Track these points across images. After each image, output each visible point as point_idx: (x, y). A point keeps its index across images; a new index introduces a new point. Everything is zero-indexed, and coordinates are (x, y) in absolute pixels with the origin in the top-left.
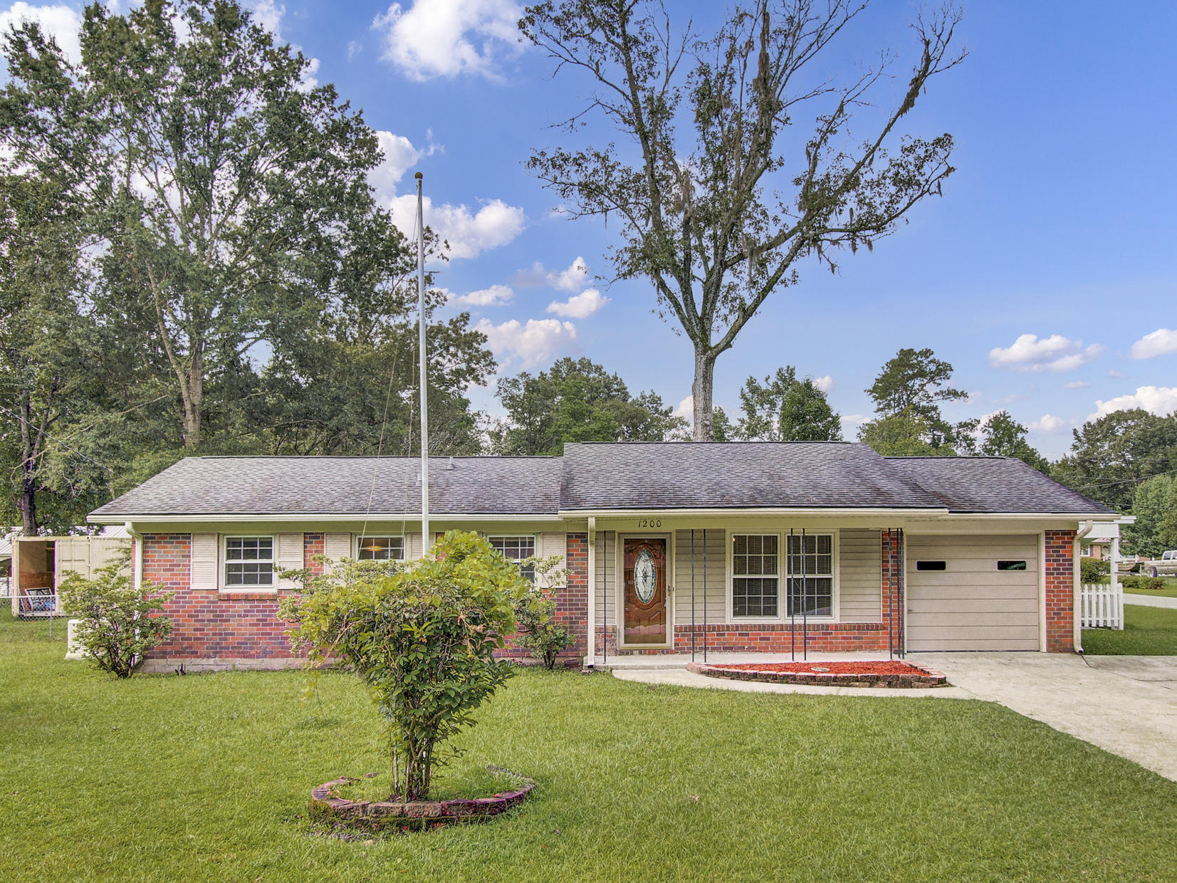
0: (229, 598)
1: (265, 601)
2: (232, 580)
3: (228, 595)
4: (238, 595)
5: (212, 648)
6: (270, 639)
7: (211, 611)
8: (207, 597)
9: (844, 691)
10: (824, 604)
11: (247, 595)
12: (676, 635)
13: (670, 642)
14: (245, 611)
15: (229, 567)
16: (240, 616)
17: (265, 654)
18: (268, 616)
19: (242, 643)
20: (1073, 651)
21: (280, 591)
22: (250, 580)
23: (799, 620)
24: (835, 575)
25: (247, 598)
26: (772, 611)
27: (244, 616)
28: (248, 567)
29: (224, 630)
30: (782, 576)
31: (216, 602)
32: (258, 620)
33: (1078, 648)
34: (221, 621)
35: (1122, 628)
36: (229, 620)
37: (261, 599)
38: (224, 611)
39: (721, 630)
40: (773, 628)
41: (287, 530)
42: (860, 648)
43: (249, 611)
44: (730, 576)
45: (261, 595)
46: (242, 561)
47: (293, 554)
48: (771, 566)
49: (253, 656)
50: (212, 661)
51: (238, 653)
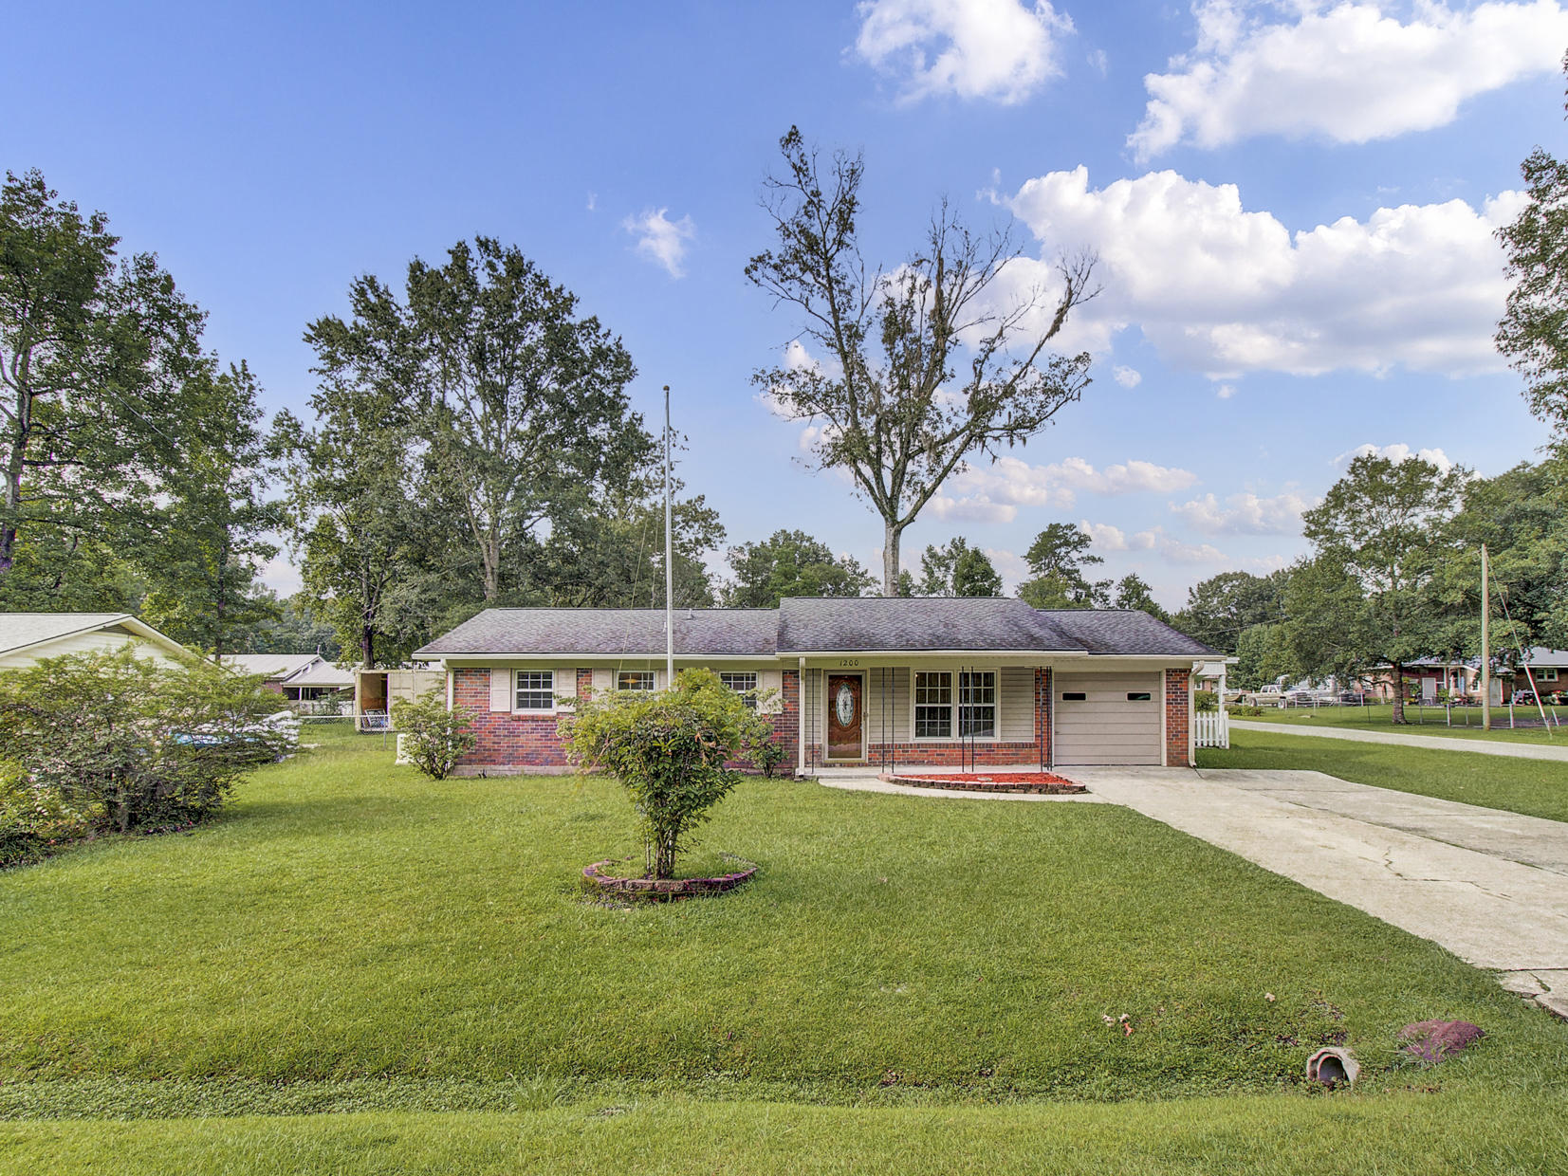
0: (519, 719)
1: (547, 721)
2: (522, 704)
3: (519, 717)
4: (527, 717)
5: (507, 757)
6: (552, 750)
7: (507, 728)
8: (504, 718)
9: (1003, 796)
10: (989, 728)
11: (533, 717)
12: (869, 752)
13: (865, 757)
14: (532, 729)
15: (519, 693)
16: (528, 732)
17: (547, 763)
18: (550, 732)
19: (529, 754)
20: (1188, 765)
21: (558, 713)
22: (536, 705)
23: (968, 740)
24: (997, 704)
25: (533, 719)
26: (948, 734)
27: (531, 732)
28: (534, 695)
29: (516, 743)
30: (955, 705)
31: (510, 721)
32: (542, 736)
33: (1193, 763)
34: (513, 736)
35: (1228, 747)
36: (520, 736)
37: (544, 719)
38: (516, 729)
39: (905, 747)
40: (947, 746)
41: (563, 666)
42: (1017, 762)
43: (535, 729)
44: (913, 706)
45: (543, 717)
46: (529, 690)
47: (568, 685)
48: (946, 696)
49: (537, 764)
50: (506, 767)
51: (527, 761)
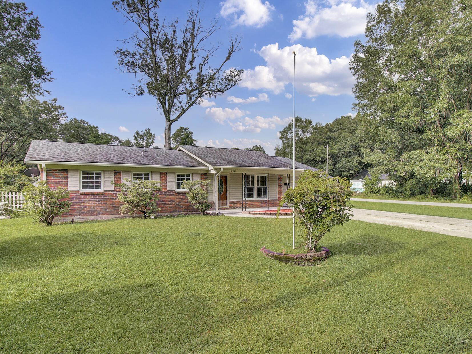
0: (84, 194)
1: (99, 195)
2: (84, 187)
3: (84, 193)
4: (88, 193)
5: (78, 212)
6: (101, 208)
7: (77, 199)
8: (75, 194)
10: (265, 194)
11: (92, 193)
12: (230, 204)
13: (228, 206)
14: (91, 199)
15: (83, 182)
16: (89, 200)
17: (100, 214)
18: (100, 200)
19: (90, 210)
21: (105, 191)
22: (91, 187)
23: (259, 199)
24: (267, 187)
25: (92, 194)
26: (253, 197)
27: (91, 200)
28: (92, 183)
29: (83, 206)
30: (255, 187)
31: (79, 195)
32: (96, 202)
34: (81, 202)
36: (85, 202)
37: (98, 194)
38: (82, 199)
39: (240, 202)
40: (254, 201)
41: (107, 170)
42: (273, 206)
43: (93, 199)
44: (243, 187)
45: (97, 193)
46: (88, 180)
47: (110, 178)
48: (253, 184)
49: (94, 215)
50: (78, 217)
51: (89, 214)
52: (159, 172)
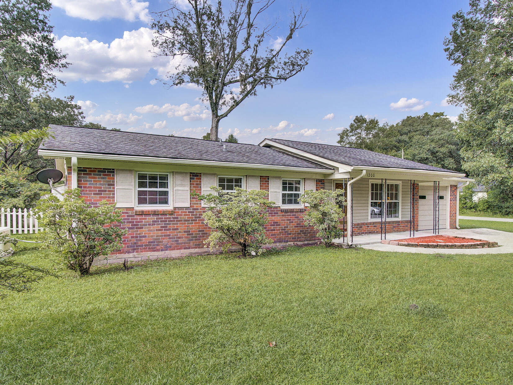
0: (142, 213)
1: (166, 215)
2: (141, 201)
4: (149, 211)
5: (131, 246)
6: (170, 238)
7: (130, 222)
8: (127, 213)
10: (397, 213)
11: (155, 211)
14: (153, 221)
15: (139, 192)
16: (149, 225)
17: (166, 248)
18: (168, 224)
19: (152, 242)
20: (456, 228)
21: (175, 208)
22: (153, 202)
24: (400, 201)
25: (155, 213)
27: (153, 225)
28: (152, 193)
29: (140, 234)
30: (385, 201)
31: (133, 216)
32: (161, 227)
34: (136, 228)
36: (143, 228)
37: (164, 213)
38: (139, 222)
41: (178, 170)
43: (155, 221)
44: (370, 201)
45: (164, 211)
46: (148, 189)
47: (182, 185)
48: (381, 197)
49: (158, 250)
50: (131, 255)
51: (149, 248)
52: (258, 176)
